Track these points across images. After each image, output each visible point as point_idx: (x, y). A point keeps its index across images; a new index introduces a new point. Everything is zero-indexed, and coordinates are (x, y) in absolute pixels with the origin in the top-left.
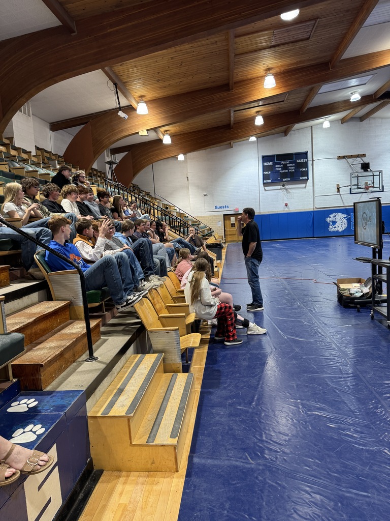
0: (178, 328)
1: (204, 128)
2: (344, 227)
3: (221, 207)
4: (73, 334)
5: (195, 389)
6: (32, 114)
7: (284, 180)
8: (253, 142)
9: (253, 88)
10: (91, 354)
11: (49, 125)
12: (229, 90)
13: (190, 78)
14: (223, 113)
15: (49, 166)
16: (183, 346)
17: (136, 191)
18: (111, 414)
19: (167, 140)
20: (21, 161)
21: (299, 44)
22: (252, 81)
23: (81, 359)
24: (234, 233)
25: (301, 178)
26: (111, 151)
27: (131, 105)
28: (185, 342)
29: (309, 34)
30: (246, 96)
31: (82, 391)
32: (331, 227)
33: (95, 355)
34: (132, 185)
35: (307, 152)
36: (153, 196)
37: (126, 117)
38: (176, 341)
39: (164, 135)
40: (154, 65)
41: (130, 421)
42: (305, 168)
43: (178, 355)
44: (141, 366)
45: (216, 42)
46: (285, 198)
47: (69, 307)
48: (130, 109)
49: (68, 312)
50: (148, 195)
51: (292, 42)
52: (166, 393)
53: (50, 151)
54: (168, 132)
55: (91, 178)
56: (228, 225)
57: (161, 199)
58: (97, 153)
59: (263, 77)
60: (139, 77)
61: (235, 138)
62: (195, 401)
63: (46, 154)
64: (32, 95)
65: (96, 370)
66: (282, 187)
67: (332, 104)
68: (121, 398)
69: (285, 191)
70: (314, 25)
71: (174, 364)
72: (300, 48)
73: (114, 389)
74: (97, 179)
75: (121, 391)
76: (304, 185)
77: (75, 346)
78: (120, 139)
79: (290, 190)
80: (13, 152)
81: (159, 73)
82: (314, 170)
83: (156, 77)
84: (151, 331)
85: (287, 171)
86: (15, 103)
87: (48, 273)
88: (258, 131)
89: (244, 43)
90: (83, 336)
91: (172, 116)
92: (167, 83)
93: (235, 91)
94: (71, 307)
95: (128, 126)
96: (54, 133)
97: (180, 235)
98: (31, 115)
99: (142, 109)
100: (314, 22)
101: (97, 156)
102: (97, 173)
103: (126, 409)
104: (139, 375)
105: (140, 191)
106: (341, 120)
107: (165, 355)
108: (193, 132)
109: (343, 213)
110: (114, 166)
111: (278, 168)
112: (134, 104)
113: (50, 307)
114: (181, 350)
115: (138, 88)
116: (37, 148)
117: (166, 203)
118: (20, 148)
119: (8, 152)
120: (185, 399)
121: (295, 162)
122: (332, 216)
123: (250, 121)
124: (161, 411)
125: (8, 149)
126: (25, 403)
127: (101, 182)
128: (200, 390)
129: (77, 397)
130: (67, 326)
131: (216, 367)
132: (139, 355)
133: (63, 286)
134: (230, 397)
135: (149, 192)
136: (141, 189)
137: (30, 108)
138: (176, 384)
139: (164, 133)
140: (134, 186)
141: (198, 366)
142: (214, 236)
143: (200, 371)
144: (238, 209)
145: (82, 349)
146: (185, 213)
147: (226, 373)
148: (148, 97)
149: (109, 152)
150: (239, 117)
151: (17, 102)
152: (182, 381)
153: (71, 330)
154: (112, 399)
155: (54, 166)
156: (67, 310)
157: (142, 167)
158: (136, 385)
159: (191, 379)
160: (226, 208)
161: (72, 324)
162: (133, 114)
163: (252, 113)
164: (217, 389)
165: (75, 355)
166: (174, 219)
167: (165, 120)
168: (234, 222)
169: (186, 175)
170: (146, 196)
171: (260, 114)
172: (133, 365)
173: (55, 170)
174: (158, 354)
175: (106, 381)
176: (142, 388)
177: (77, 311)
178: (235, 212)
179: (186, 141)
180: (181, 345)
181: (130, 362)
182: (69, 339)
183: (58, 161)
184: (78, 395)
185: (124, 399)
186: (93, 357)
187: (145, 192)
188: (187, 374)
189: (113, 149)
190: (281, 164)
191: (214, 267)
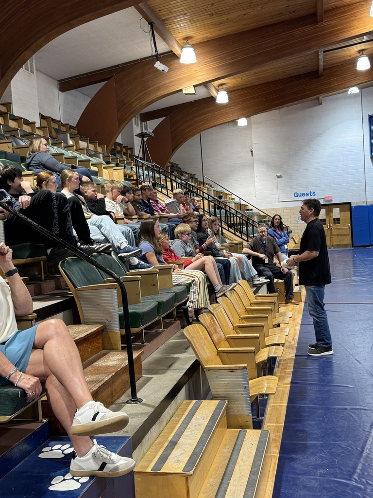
0: (246, 365)
3: (303, 195)
4: (110, 367)
5: (271, 453)
6: (36, 70)
8: (355, 95)
9: (354, 18)
10: (134, 394)
11: (57, 83)
12: (316, 22)
13: (259, 8)
14: (307, 56)
15: (59, 141)
16: (253, 392)
17: (176, 173)
18: (164, 470)
19: (222, 98)
22: (351, 7)
23: (120, 400)
26: (140, 117)
27: (172, 51)
28: (256, 388)
30: (342, 30)
31: (128, 437)
33: (139, 395)
34: (169, 164)
36: (200, 179)
37: (166, 69)
38: (244, 384)
39: (218, 91)
41: (189, 481)
43: (246, 404)
44: (198, 415)
47: (102, 333)
48: (170, 57)
49: (101, 340)
50: (192, 178)
52: (232, 453)
53: (58, 119)
54: (224, 86)
55: (114, 157)
57: (211, 183)
58: (123, 121)
60: (185, 12)
62: (271, 469)
63: (53, 125)
64: (40, 46)
65: (142, 414)
68: (175, 453)
71: (240, 416)
73: (164, 442)
74: (122, 157)
75: (173, 444)
77: (113, 382)
78: (155, 100)
80: (13, 124)
81: (212, 4)
83: (209, 11)
84: (209, 369)
86: (18, 57)
87: (75, 287)
88: (361, 80)
90: (124, 368)
91: (231, 64)
92: (224, 18)
94: (104, 333)
95: (167, 81)
96: (63, 94)
97: (241, 238)
98: (35, 71)
99: (188, 56)
101: (124, 124)
102: (121, 149)
103: (183, 465)
104: (195, 426)
105: (181, 173)
107: (228, 404)
108: (261, 85)
110: (145, 139)
112: (177, 50)
113: (79, 332)
114: (251, 397)
115: (182, 27)
116: (42, 117)
117: (219, 189)
118: (21, 118)
119: (7, 125)
120: (259, 462)
123: (349, 64)
124: (227, 475)
125: (5, 120)
126: (59, 449)
127: (128, 161)
128: (278, 455)
129: (122, 444)
130: (101, 358)
131: (299, 427)
132: (194, 401)
133: (95, 305)
134: (322, 466)
135: (193, 173)
136: (182, 170)
137: (34, 62)
138: (244, 443)
139: (217, 88)
140: (173, 166)
141: (274, 424)
142: (293, 238)
143: (277, 430)
144: (331, 197)
145: (121, 388)
146: (247, 204)
147: (316, 435)
148: (196, 38)
149: (138, 119)
150: (331, 60)
151: (21, 56)
152: (254, 439)
153: (106, 362)
154: (164, 453)
155: (66, 142)
156: (99, 337)
157: (185, 139)
158: (193, 438)
159: (266, 438)
160: (311, 195)
161: (107, 356)
162: (175, 64)
163: (353, 53)
164: (303, 455)
165: (114, 394)
166: (233, 214)
167: (221, 71)
168: (324, 218)
169: (250, 147)
170: (190, 180)
171: (364, 54)
172: (186, 413)
173: (68, 147)
174: (219, 401)
175: (154, 430)
176: (201, 442)
177: (111, 339)
178: (326, 201)
179: (251, 98)
180: (250, 391)
181: (182, 410)
182: (106, 373)
183: (70, 134)
184: (123, 442)
185: (179, 453)
186: (137, 398)
187: (188, 174)
188: (259, 431)
189: (144, 113)
191: (294, 285)
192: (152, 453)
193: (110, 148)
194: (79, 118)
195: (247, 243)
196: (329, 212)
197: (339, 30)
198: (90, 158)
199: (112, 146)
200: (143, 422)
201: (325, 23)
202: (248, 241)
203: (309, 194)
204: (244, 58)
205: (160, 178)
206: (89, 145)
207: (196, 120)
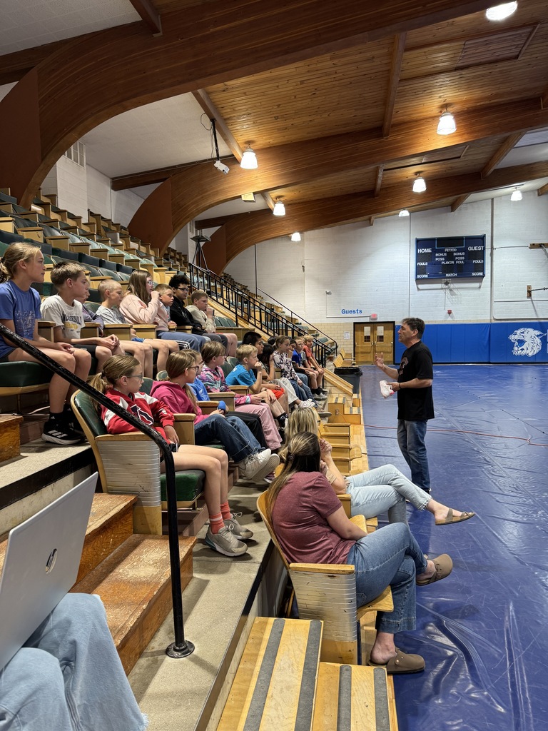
1: (334, 195)
2: (537, 349)
3: (350, 312)
4: (141, 583)
6: (87, 164)
7: (447, 275)
8: (404, 218)
9: (419, 135)
10: (179, 637)
11: (109, 180)
12: (381, 136)
13: (325, 115)
14: (366, 173)
15: (106, 239)
19: (279, 210)
20: (64, 229)
21: (500, 65)
22: (418, 123)
23: (156, 644)
24: (369, 351)
25: (473, 274)
26: (196, 225)
27: (233, 155)
29: (518, 50)
32: (516, 348)
34: (223, 275)
35: (484, 236)
37: (227, 170)
38: (350, 596)
39: (275, 203)
40: (273, 92)
42: (480, 259)
45: (373, 57)
46: (448, 302)
47: (133, 511)
48: (231, 160)
49: (131, 519)
50: (245, 289)
51: (489, 62)
53: (108, 218)
54: (282, 199)
55: (166, 261)
56: (360, 338)
57: (263, 295)
58: (177, 225)
59: (435, 118)
60: (249, 112)
61: (381, 211)
63: (103, 223)
66: (444, 286)
67: (531, 164)
69: (448, 291)
70: (530, 34)
71: (341, 642)
72: (501, 72)
74: (175, 263)
76: (477, 285)
78: (213, 205)
79: (455, 291)
80: (53, 216)
81: (279, 106)
82: (494, 263)
83: (274, 113)
85: (453, 262)
86: (61, 139)
87: (95, 435)
88: (415, 202)
89: (414, 61)
92: (289, 123)
93: (391, 139)
94: (137, 507)
95: (227, 186)
96: (116, 193)
98: (85, 164)
99: (249, 160)
100: (529, 30)
101: (178, 229)
102: (175, 255)
106: (538, 190)
108: (318, 200)
109: (535, 329)
110: (202, 244)
111: (440, 257)
112: (238, 154)
115: (244, 129)
116: (91, 214)
117: (271, 302)
118: (65, 211)
119: (47, 215)
121: (465, 250)
122: (518, 332)
123: (405, 186)
125: (46, 211)
127: (182, 268)
132: (272, 620)
133: (124, 464)
135: (246, 285)
136: (235, 281)
137: (84, 154)
139: (275, 200)
140: (226, 276)
142: (340, 353)
144: (376, 315)
146: (299, 318)
148: (259, 143)
149: (193, 226)
150: (388, 179)
151: (65, 138)
152: (366, 691)
153: (136, 567)
155: (115, 240)
156: (128, 515)
157: (240, 249)
160: (358, 313)
162: (236, 168)
163: (410, 175)
167: (282, 179)
168: (369, 335)
169: (302, 263)
171: (420, 177)
173: (115, 246)
174: (310, 621)
177: (147, 516)
178: (372, 319)
179: (306, 213)
181: (255, 642)
182: (133, 603)
183: (120, 234)
186: (184, 641)
188: (371, 669)
189: (199, 221)
190: (444, 252)
193: (163, 252)
194: (132, 218)
196: (373, 330)
197: (404, 146)
198: (140, 259)
199: (165, 251)
201: (390, 138)
203: (356, 312)
204: (305, 168)
205: (216, 286)
206: (141, 247)
207: (251, 231)
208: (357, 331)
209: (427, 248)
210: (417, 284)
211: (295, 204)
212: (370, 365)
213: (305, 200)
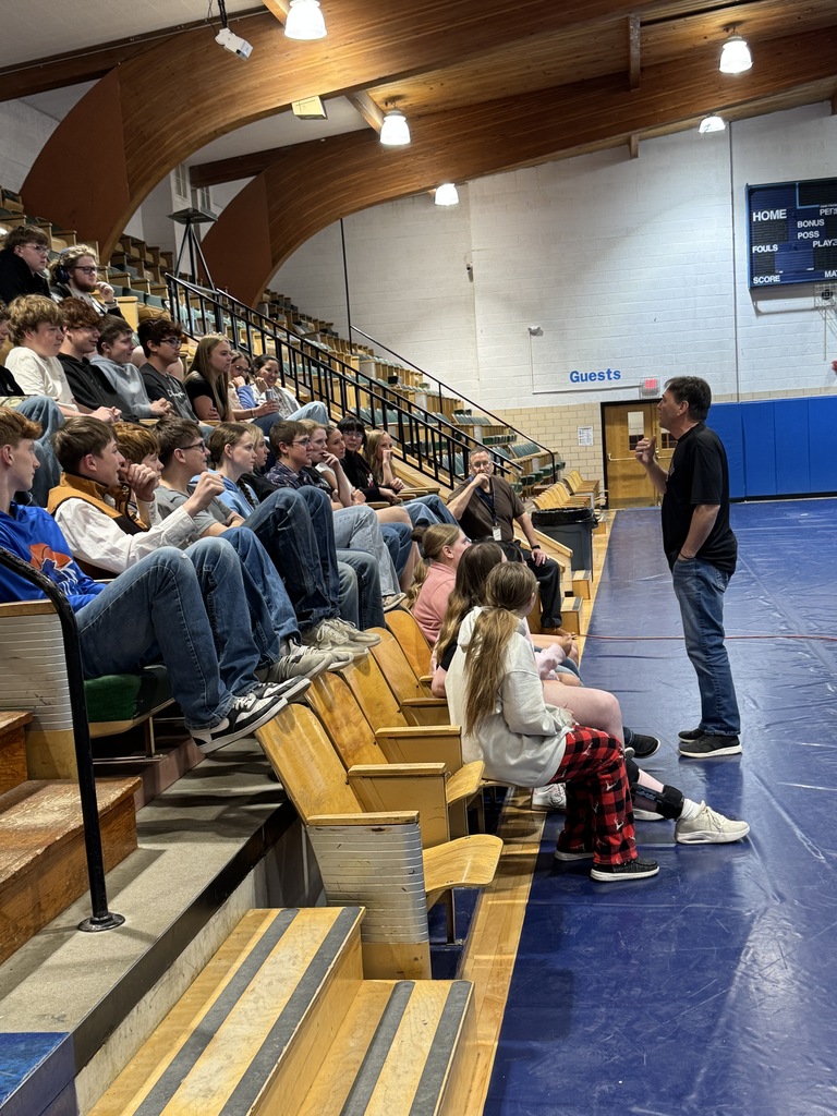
0: (415, 814)
1: (531, 88)
3: (591, 377)
4: (37, 830)
5: (476, 1037)
7: (828, 274)
8: (715, 136)
10: (99, 904)
14: (601, 32)
16: (434, 882)
17: (283, 319)
19: (395, 132)
23: (62, 922)
26: (192, 175)
27: (265, 8)
28: (442, 869)
31: (60, 1035)
33: (114, 907)
34: (266, 297)
36: (344, 335)
37: (247, 49)
38: (409, 863)
39: (384, 114)
43: (415, 913)
44: (281, 951)
46: (833, 342)
47: (24, 734)
48: (259, 21)
49: (22, 753)
50: (325, 331)
52: (370, 1050)
54: (399, 104)
55: (117, 272)
56: (618, 439)
57: (371, 345)
58: (141, 180)
62: (475, 1083)
65: (116, 960)
66: (820, 301)
68: (204, 1065)
69: (831, 314)
71: (400, 945)
73: (178, 1034)
74: (141, 274)
75: (202, 1039)
77: (42, 874)
78: (223, 131)
84: (319, 825)
88: (730, 97)
90: (71, 837)
91: (413, 44)
94: (32, 734)
95: (254, 83)
97: (436, 478)
99: (304, 20)
101: (144, 190)
102: (142, 255)
104: (270, 984)
105: (297, 318)
107: (367, 914)
111: (808, 231)
112: (275, 3)
114: (427, 895)
117: (391, 360)
120: (437, 1076)
123: (701, 58)
127: (156, 285)
128: (496, 1044)
129: (41, 1056)
130: (17, 803)
131: (557, 962)
132: (276, 912)
134: (607, 1073)
135: (328, 321)
136: (300, 311)
138: (405, 1019)
139: (383, 106)
140: (278, 301)
141: (492, 957)
142: (566, 481)
143: (498, 974)
144: (655, 381)
145: (69, 887)
146: (459, 398)
147: (595, 985)
149: (184, 179)
150: (660, 45)
152: (430, 1008)
153: (30, 815)
154: (172, 1069)
156: (16, 745)
158: (258, 1020)
159: (462, 1004)
160: (610, 379)
161: (35, 796)
162: (271, 39)
163: (712, 31)
164: (560, 1041)
165: (43, 906)
166: (417, 421)
167: (388, 60)
168: (641, 432)
169: (465, 258)
170: (318, 336)
171: (737, 34)
172: (250, 947)
174: (341, 908)
175: (151, 1003)
176: (280, 1031)
177: (51, 748)
178: (645, 393)
179: (465, 134)
180: (427, 879)
181: (240, 937)
182: (20, 849)
184: (45, 1052)
185: (215, 1068)
186: (107, 914)
187: (315, 321)
188: (447, 984)
189: (200, 166)
190: (817, 217)
191: (563, 595)
192: (140, 1070)
193: (109, 250)
194: (29, 170)
195: (451, 492)
196: (650, 420)
199: (114, 245)
200: (112, 986)
202: (452, 487)
203: (606, 375)
204: (445, 31)
207: (331, 185)
208: (612, 424)
209: (775, 208)
210: (755, 299)
211: (434, 114)
212: (646, 508)
213: (457, 104)
